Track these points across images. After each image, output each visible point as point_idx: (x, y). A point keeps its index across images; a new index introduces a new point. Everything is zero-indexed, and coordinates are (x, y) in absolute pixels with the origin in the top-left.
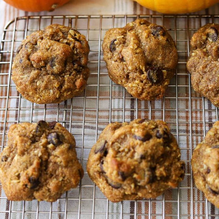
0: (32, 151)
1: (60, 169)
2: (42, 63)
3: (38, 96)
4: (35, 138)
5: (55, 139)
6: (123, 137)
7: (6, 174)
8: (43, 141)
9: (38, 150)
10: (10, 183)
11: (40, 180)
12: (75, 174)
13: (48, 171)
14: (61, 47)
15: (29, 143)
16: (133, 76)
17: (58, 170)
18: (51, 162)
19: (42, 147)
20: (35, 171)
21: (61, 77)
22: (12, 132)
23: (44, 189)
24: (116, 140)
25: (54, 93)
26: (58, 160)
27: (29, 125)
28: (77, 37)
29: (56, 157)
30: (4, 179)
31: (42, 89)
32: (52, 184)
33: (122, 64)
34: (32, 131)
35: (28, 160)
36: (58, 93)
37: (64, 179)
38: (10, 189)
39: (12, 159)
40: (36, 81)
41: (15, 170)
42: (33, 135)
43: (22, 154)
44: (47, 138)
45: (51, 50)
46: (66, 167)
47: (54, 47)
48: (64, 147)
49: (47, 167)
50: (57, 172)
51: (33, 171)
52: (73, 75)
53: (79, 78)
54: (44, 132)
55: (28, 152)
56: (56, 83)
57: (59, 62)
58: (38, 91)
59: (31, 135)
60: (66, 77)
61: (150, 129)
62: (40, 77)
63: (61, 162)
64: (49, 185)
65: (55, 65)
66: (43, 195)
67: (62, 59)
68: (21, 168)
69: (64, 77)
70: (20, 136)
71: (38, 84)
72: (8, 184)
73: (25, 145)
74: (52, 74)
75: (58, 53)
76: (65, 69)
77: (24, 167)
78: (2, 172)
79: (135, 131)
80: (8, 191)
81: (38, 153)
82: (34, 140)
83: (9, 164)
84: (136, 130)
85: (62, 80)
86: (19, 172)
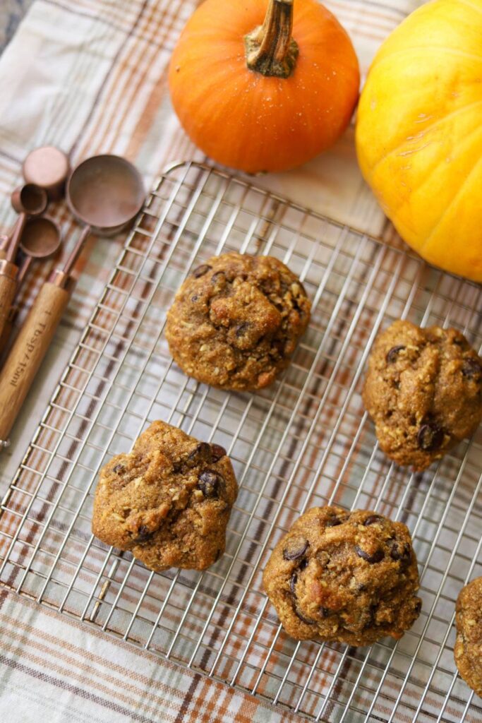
0: (167, 487)
1: (193, 535)
2: (225, 322)
3: (192, 365)
4: (181, 465)
5: (211, 486)
6: (337, 544)
7: (111, 497)
8: (192, 479)
9: (177, 489)
10: (108, 515)
11: (154, 536)
12: (210, 554)
13: (173, 527)
14: (268, 311)
15: (168, 471)
16: (398, 420)
17: (190, 535)
18: (186, 517)
19: (184, 487)
20: (155, 521)
21: (243, 356)
22: (153, 435)
23: (153, 550)
24: (325, 546)
25: (219, 374)
26: (198, 522)
27: (184, 440)
28: (299, 301)
29: (196, 515)
30: (103, 502)
31: (204, 359)
32: (168, 552)
33: (393, 391)
34: (183, 453)
35: (154, 497)
36: (224, 378)
37: (189, 552)
38: (103, 522)
39: (132, 479)
40: (202, 342)
41: (126, 500)
42: (182, 460)
43: (150, 481)
44: (199, 477)
45: (251, 308)
46: (203, 537)
47: (257, 305)
48: (217, 504)
49: (175, 521)
50: (185, 538)
51: (152, 520)
52: (262, 363)
53: (268, 372)
54: (200, 463)
55: (160, 483)
56: (231, 363)
57: (252, 335)
58: (197, 358)
59: (178, 459)
60: (251, 360)
61: (383, 540)
62: (211, 341)
63: (199, 527)
64: (164, 549)
65: (243, 335)
66: (146, 558)
67: (258, 332)
68: (137, 502)
69: (247, 357)
70: (162, 452)
71: (202, 349)
72: (105, 514)
73: (162, 471)
74: (232, 346)
75: (258, 319)
76: (255, 348)
77: (143, 504)
78: (105, 490)
79: (359, 541)
80: (98, 523)
81: (174, 495)
82: (178, 469)
83: (122, 483)
84: (363, 540)
85: (242, 362)
86: (131, 508)
